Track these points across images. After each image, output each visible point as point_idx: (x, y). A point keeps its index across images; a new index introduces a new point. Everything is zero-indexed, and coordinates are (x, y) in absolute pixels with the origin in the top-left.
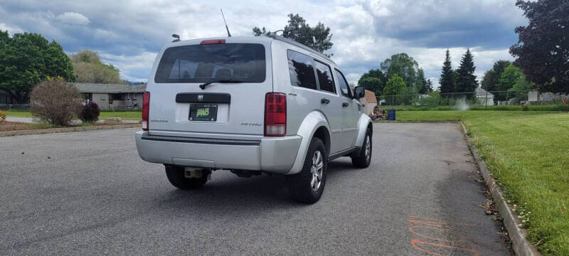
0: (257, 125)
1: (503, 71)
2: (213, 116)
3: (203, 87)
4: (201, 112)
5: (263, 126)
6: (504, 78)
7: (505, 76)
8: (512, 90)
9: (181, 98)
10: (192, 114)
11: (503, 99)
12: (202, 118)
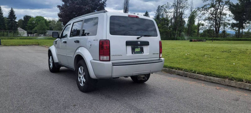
0: (157, 54)
1: (28, 20)
2: (142, 51)
3: (138, 38)
4: (137, 50)
5: (159, 54)
6: (29, 24)
7: (30, 23)
8: (35, 29)
9: (128, 43)
10: (133, 51)
11: (31, 33)
12: (138, 53)
